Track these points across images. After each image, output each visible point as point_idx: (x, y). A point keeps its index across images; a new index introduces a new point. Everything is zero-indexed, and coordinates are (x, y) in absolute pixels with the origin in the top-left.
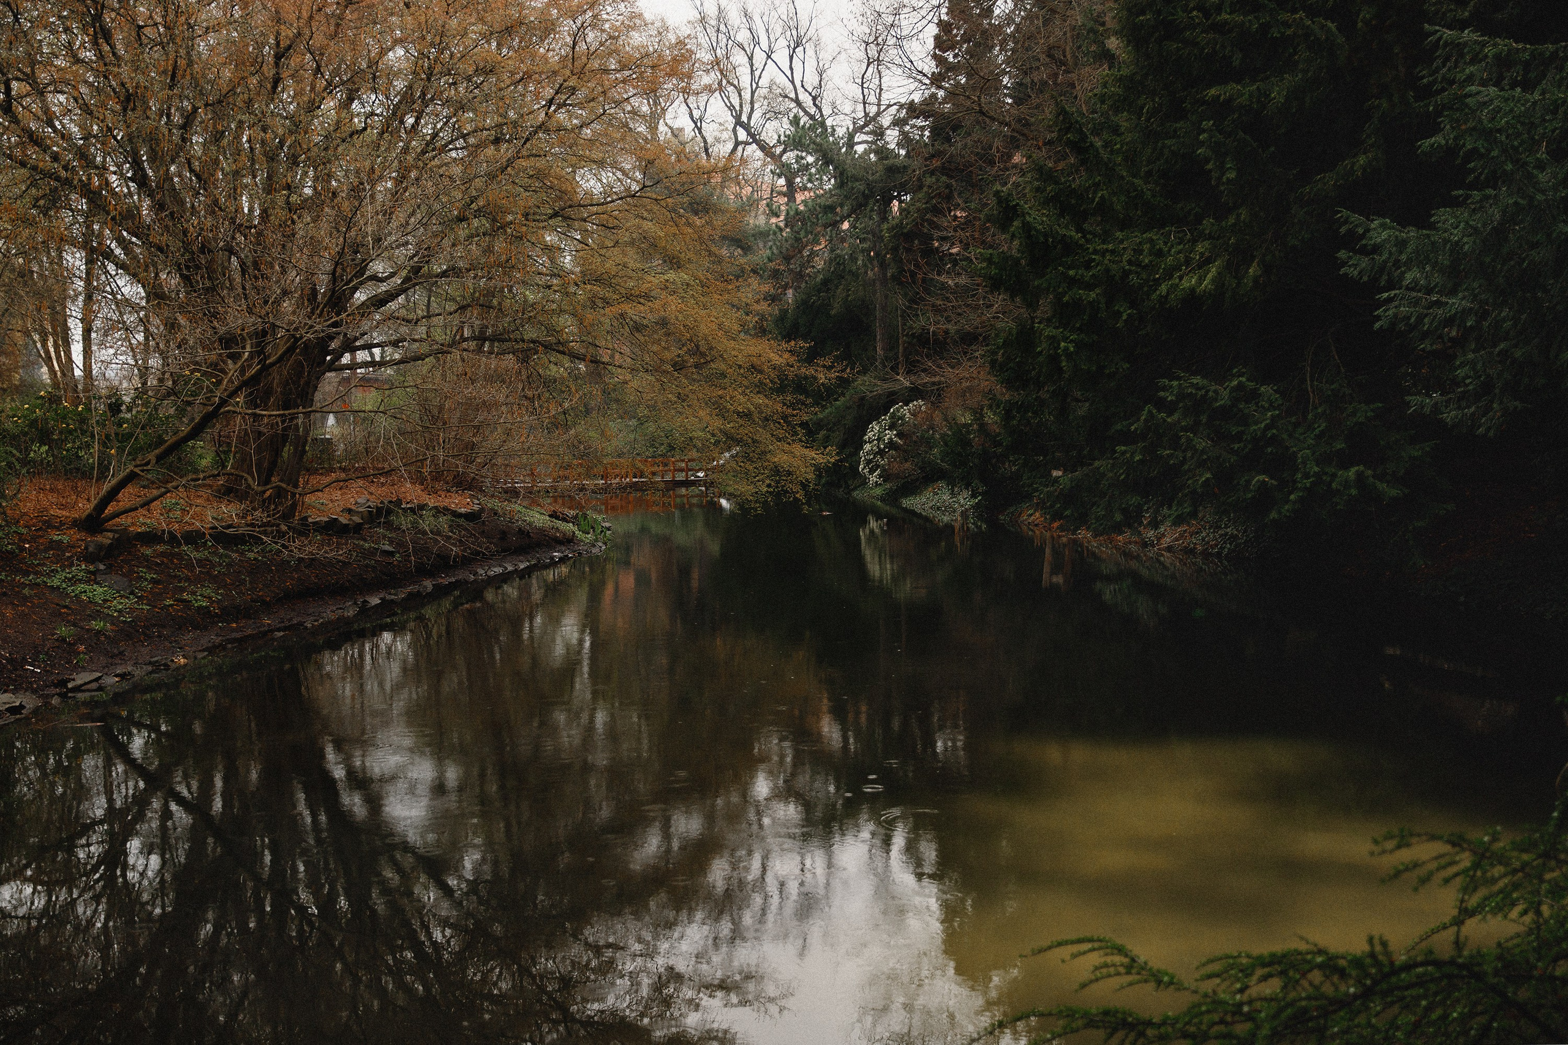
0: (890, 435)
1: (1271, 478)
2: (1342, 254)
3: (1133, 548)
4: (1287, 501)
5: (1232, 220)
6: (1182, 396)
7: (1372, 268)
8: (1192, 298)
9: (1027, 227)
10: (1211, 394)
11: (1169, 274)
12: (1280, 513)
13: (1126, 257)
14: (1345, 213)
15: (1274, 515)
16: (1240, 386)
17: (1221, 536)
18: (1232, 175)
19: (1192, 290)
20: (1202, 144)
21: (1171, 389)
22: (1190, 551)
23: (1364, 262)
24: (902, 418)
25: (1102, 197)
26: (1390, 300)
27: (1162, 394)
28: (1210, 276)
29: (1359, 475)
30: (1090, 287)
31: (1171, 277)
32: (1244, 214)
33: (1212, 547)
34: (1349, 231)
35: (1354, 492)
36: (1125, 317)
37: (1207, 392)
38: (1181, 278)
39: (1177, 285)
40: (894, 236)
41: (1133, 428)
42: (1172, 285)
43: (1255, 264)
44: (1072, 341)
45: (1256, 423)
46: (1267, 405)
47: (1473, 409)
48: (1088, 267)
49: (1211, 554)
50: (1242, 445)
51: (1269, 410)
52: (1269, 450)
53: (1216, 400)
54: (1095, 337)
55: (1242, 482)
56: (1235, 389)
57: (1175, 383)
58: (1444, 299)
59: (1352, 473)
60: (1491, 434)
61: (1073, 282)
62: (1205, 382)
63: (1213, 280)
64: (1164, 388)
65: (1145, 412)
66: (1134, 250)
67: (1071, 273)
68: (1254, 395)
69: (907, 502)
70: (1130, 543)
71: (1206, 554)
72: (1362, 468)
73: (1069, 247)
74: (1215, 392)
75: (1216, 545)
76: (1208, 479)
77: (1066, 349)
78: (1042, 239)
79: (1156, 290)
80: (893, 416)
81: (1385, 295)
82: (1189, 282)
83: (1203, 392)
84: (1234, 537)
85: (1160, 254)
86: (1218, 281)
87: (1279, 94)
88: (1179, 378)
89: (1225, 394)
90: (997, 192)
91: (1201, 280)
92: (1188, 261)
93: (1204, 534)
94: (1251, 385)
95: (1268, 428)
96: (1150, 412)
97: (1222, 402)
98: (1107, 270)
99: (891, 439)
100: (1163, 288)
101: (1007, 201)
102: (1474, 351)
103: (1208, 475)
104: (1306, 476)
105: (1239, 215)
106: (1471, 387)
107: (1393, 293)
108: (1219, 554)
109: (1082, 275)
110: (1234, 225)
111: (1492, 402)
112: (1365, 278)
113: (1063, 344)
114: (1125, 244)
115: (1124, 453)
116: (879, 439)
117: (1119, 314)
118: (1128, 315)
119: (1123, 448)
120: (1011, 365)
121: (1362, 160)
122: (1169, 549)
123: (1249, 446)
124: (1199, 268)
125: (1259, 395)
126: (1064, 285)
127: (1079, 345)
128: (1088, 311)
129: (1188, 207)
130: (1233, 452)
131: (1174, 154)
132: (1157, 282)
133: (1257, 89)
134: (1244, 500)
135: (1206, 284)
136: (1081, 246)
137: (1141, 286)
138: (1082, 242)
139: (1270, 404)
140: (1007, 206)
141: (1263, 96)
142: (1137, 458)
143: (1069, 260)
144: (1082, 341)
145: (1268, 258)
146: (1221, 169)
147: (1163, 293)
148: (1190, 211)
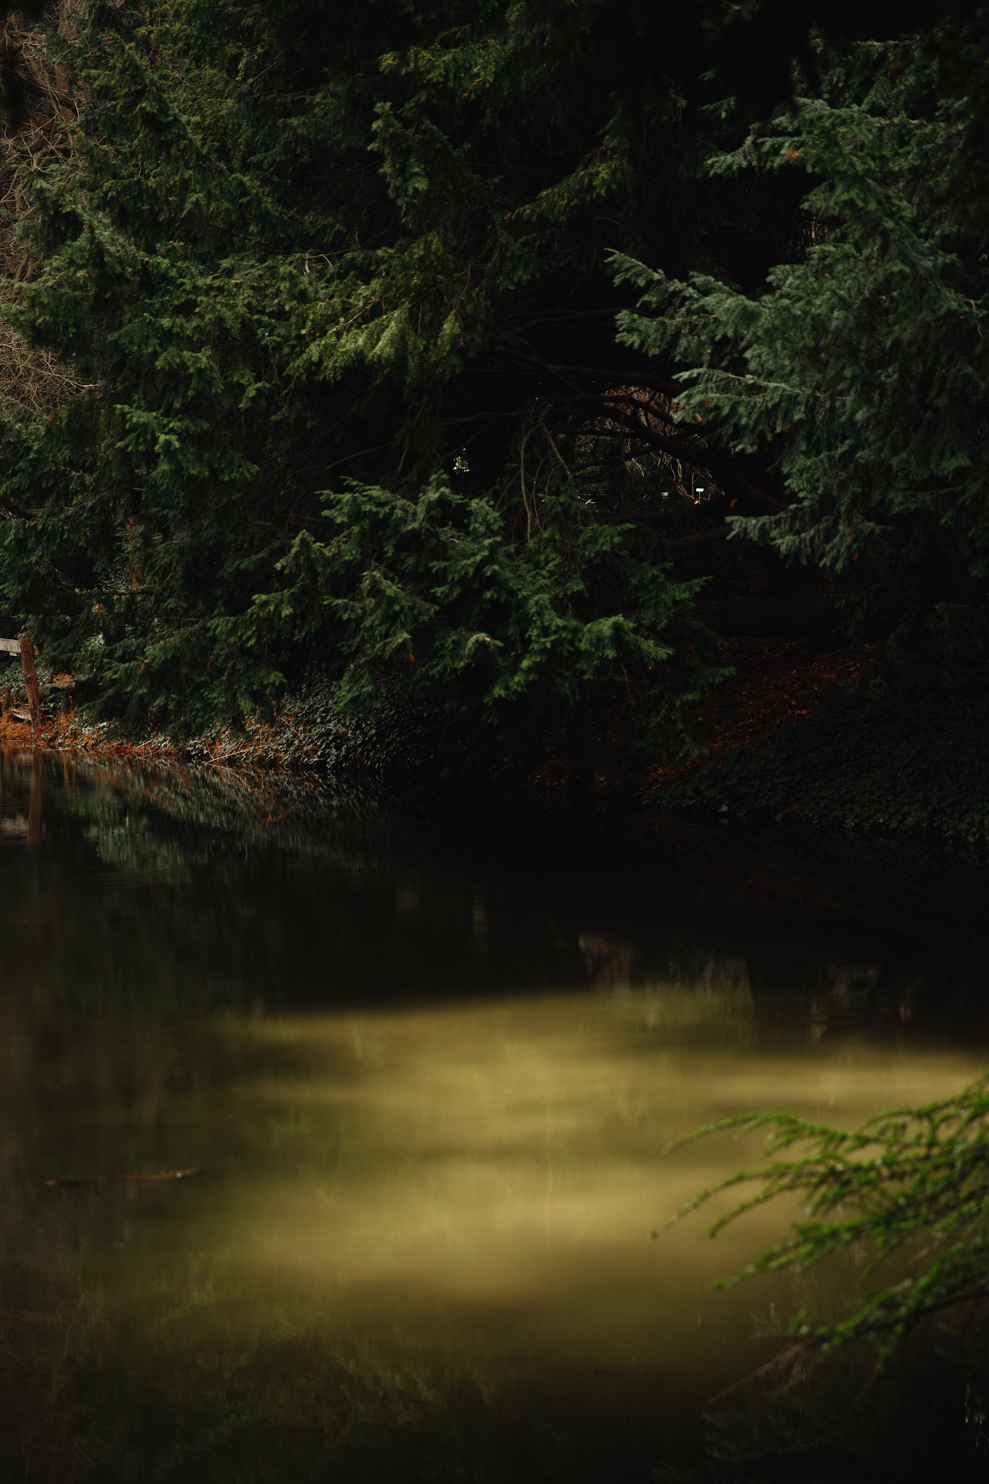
1: (495, 637)
2: (623, 317)
3: (164, 765)
4: (514, 672)
5: (418, 251)
6: (356, 516)
7: (663, 336)
8: (361, 367)
9: (97, 254)
10: (399, 513)
11: (320, 331)
12: (507, 688)
13: (240, 300)
14: (618, 255)
15: (498, 691)
16: (442, 502)
17: (320, 736)
18: (421, 185)
19: (360, 355)
20: (374, 136)
21: (340, 505)
22: (268, 763)
23: (648, 325)
25: (197, 203)
26: (692, 382)
27: (326, 513)
28: (387, 335)
29: (617, 627)
30: (195, 346)
31: (323, 334)
32: (435, 242)
33: (307, 754)
34: (626, 281)
35: (611, 653)
36: (251, 392)
37: (393, 508)
38: (339, 335)
39: (334, 346)
41: (278, 566)
42: (326, 347)
43: (451, 316)
44: (171, 431)
45: (467, 557)
46: (482, 529)
47: (812, 532)
48: (187, 309)
49: (308, 767)
50: (445, 588)
51: (484, 535)
52: (488, 595)
53: (404, 521)
54: (206, 426)
55: (449, 643)
56: (431, 506)
57: (347, 496)
58: (762, 382)
59: (605, 625)
60: (839, 566)
61: (168, 337)
62: (388, 494)
63: (392, 342)
64: (330, 505)
65: (297, 540)
67: (166, 322)
68: (462, 515)
70: (158, 755)
71: (296, 766)
72: (620, 618)
73: (153, 282)
74: (404, 509)
75: (315, 752)
77: (168, 443)
78: (119, 270)
79: (301, 353)
81: (685, 375)
82: (353, 342)
83: (387, 509)
85: (303, 297)
86: (400, 341)
87: (484, 68)
88: (350, 489)
89: (421, 510)
90: (42, 190)
91: (373, 339)
92: (346, 310)
93: (289, 735)
94: (456, 498)
95: (486, 561)
96: (303, 540)
97: (415, 525)
98: (220, 320)
100: (314, 351)
101: (57, 206)
102: (806, 454)
103: (406, 635)
104: (545, 631)
105: (428, 244)
106: (806, 503)
107: (695, 372)
108: (320, 767)
109: (182, 327)
110: (422, 259)
111: (836, 523)
112: (655, 351)
113: (162, 438)
114: (237, 279)
115: (265, 604)
117: (242, 388)
118: (258, 390)
119: (264, 597)
120: (21, 464)
121: (603, 171)
122: (231, 761)
123: (457, 590)
124: (366, 321)
125: (471, 513)
126: (154, 341)
127: (183, 436)
128: (194, 382)
129: (323, 221)
130: (434, 600)
131: (300, 139)
132: (302, 342)
133: (455, 59)
134: (454, 670)
135: (383, 346)
136: (171, 280)
137: (278, 347)
138: (173, 273)
139: (488, 527)
140: (58, 214)
141: (462, 68)
142: (286, 611)
143: (156, 302)
144: (187, 431)
145: (469, 309)
146: (403, 172)
147: (315, 358)
148: (325, 227)
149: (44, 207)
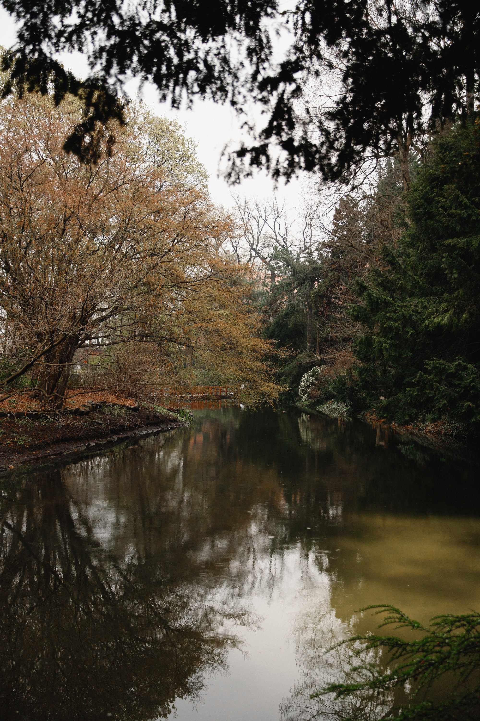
0: (312, 379)
1: (473, 404)
3: (415, 431)
5: (456, 294)
6: (434, 368)
8: (439, 326)
9: (370, 296)
10: (447, 367)
11: (429, 316)
12: (476, 419)
13: (411, 309)
15: (473, 419)
16: (459, 364)
17: (453, 427)
18: (456, 276)
19: (439, 323)
20: (443, 263)
21: (430, 364)
22: (439, 433)
24: (317, 372)
25: (401, 283)
27: (426, 367)
28: (446, 318)
30: (396, 321)
31: (430, 318)
32: (461, 292)
33: (449, 432)
36: (410, 334)
37: (445, 366)
38: (434, 318)
39: (432, 321)
40: (316, 296)
41: (413, 381)
42: (430, 321)
43: (465, 313)
44: (388, 343)
45: (466, 380)
46: (471, 373)
48: (395, 312)
49: (448, 435)
50: (460, 389)
51: (471, 375)
52: (472, 391)
53: (449, 370)
54: (398, 342)
55: (460, 405)
56: (457, 365)
57: (431, 362)
61: (389, 319)
62: (445, 362)
63: (448, 320)
64: (427, 364)
65: (419, 374)
66: (415, 306)
67: (388, 315)
68: (465, 368)
69: (318, 408)
70: (413, 429)
71: (445, 434)
73: (387, 304)
74: (449, 366)
75: (451, 431)
76: (445, 403)
77: (385, 346)
78: (376, 300)
79: (424, 323)
80: (313, 371)
82: (437, 320)
83: (443, 366)
84: (458, 428)
85: (425, 308)
86: (450, 320)
87: (476, 243)
88: (433, 360)
89: (453, 367)
90: (357, 280)
91: (442, 319)
92: (437, 311)
93: (445, 426)
94: (464, 364)
95: (471, 382)
96: (421, 374)
97: (452, 371)
98: (403, 314)
99: (312, 381)
100: (427, 322)
101: (361, 284)
103: (445, 402)
105: (459, 292)
108: (451, 435)
109: (392, 316)
110: (457, 296)
113: (384, 345)
114: (411, 303)
115: (409, 391)
116: (307, 381)
117: (408, 332)
118: (412, 333)
119: (410, 389)
120: (363, 352)
122: (430, 432)
123: (463, 390)
124: (442, 314)
125: (468, 368)
126: (385, 319)
127: (391, 345)
128: (395, 331)
129: (438, 288)
130: (456, 392)
131: (432, 266)
132: (424, 320)
133: (467, 241)
134: (461, 413)
135: (445, 321)
136: (392, 303)
137: (417, 321)
138: (393, 302)
139: (472, 372)
140: (361, 286)
141: (469, 243)
142: (415, 393)
143: (387, 309)
144: (392, 343)
145: (472, 310)
146: (452, 273)
147: (427, 324)
148: (439, 290)
149: (358, 285)
